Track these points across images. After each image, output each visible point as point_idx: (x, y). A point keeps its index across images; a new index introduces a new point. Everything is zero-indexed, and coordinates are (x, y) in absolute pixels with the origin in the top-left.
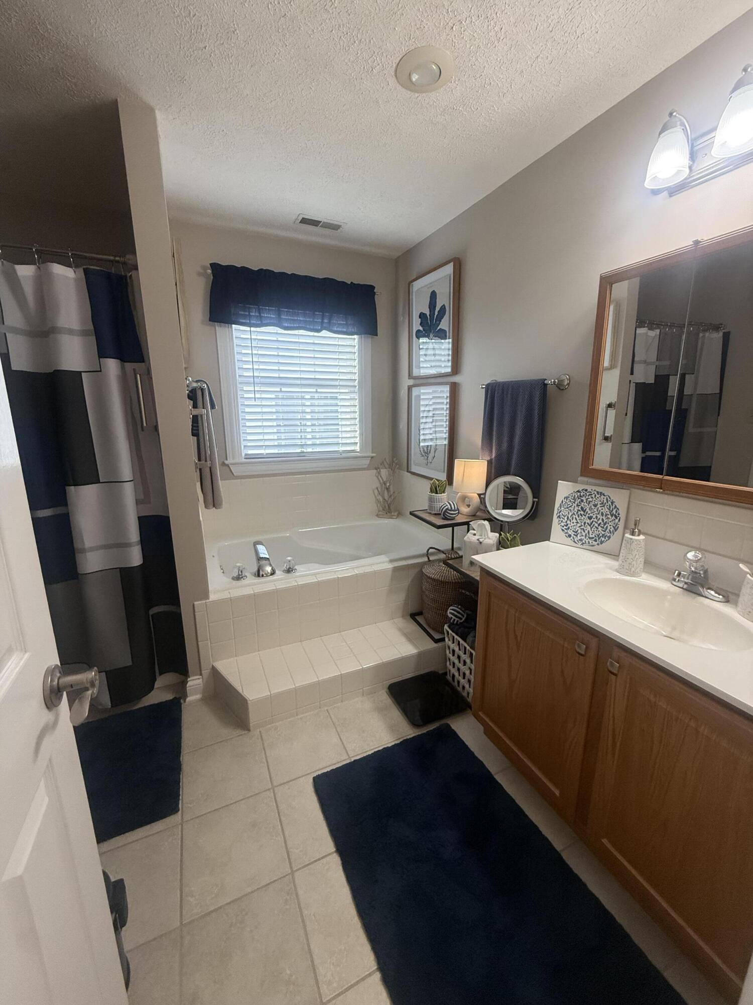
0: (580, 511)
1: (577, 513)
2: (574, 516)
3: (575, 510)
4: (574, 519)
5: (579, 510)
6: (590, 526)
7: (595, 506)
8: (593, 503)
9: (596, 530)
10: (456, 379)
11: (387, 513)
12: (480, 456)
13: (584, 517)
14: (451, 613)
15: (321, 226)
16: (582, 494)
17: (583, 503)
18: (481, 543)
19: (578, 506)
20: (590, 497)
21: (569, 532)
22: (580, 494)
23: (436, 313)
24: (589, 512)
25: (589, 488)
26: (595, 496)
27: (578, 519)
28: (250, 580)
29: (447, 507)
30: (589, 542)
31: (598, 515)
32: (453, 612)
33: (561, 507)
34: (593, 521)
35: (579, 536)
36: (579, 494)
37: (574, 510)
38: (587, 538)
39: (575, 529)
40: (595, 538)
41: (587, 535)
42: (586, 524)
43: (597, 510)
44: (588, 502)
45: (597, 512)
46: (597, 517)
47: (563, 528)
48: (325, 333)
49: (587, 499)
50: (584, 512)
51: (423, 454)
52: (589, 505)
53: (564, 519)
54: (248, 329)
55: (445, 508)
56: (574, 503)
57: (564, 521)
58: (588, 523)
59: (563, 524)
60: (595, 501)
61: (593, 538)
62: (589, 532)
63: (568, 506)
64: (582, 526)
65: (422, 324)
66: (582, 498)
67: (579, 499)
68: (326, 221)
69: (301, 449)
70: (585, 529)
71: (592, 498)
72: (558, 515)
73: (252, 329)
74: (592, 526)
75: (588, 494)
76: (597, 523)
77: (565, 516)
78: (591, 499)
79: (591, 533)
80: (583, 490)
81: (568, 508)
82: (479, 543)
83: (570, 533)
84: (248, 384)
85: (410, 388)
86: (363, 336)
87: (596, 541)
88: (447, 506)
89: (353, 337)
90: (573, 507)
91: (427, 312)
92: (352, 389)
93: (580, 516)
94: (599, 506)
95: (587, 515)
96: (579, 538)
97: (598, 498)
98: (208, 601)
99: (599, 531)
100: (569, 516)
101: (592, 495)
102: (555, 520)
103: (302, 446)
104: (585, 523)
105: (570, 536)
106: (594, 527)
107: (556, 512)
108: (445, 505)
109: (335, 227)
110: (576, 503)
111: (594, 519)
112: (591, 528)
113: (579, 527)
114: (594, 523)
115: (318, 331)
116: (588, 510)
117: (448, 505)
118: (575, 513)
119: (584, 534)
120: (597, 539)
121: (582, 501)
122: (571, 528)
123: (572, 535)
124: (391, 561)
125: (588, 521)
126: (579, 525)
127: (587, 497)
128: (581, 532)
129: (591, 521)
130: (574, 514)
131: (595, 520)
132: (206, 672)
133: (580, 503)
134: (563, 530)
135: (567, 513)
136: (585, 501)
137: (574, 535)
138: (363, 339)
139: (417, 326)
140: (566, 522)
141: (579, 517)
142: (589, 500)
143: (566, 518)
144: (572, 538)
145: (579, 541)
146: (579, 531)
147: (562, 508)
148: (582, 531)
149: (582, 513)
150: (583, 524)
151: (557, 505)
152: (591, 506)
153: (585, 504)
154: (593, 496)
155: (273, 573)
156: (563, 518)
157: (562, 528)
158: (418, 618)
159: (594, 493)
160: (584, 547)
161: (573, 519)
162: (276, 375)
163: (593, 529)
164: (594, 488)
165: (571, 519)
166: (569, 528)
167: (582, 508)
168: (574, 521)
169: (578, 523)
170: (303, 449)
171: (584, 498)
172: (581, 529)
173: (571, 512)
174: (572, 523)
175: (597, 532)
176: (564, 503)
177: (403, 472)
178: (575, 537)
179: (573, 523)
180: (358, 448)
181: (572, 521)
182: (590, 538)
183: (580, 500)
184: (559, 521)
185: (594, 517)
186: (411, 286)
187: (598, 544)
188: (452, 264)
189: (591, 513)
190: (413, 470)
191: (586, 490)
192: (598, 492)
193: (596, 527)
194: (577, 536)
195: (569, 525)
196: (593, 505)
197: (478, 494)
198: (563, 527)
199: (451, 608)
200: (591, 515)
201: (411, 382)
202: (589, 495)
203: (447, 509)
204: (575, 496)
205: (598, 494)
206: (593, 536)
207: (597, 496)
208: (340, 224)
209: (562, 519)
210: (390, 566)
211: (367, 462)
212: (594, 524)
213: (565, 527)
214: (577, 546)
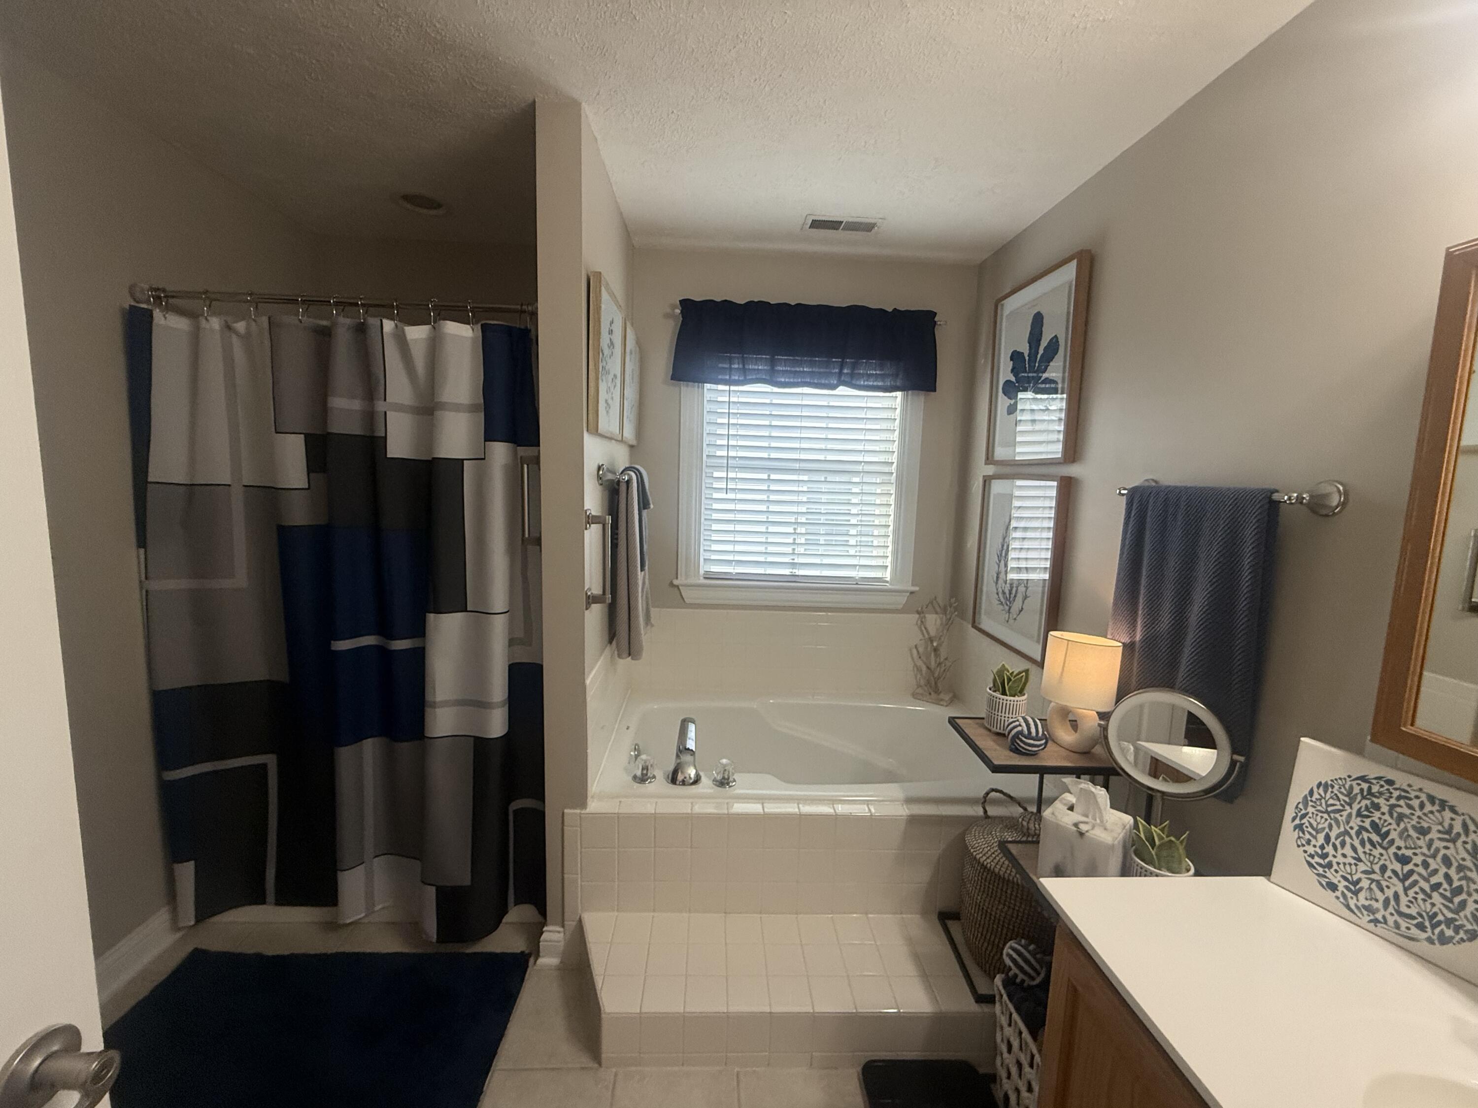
0: (1367, 831)
1: (1358, 833)
2: (1347, 839)
3: (1351, 824)
4: (1348, 846)
5: (1362, 828)
6: (1403, 881)
7: (1423, 832)
8: (1414, 823)
9: (1424, 900)
10: (1073, 470)
11: (930, 694)
12: (1109, 633)
13: (1380, 850)
14: (1009, 955)
15: (843, 229)
16: (1375, 789)
17: (1377, 814)
18: (1081, 834)
19: (1359, 814)
20: (1402, 802)
21: (1328, 874)
22: (1370, 788)
23: (1041, 351)
24: (1399, 842)
25: (1402, 779)
26: (1422, 806)
27: (1360, 850)
28: (659, 785)
29: (1019, 728)
30: (1397, 926)
31: (1430, 861)
32: (1015, 956)
33: (1305, 801)
34: (1411, 872)
35: (1362, 895)
36: (1365, 786)
37: (1348, 823)
38: (1391, 909)
39: (1351, 874)
40: (1420, 920)
41: (1392, 902)
42: (1389, 873)
43: (1429, 846)
44: (1395, 815)
45: (1425, 850)
46: (1426, 865)
47: (1313, 861)
48: (842, 390)
49: (1392, 807)
50: (1383, 839)
51: (1002, 600)
52: (1398, 825)
53: (1315, 838)
54: (726, 388)
55: (1016, 730)
56: (1350, 805)
57: (1313, 842)
58: (1394, 872)
59: (1310, 849)
60: (1419, 817)
61: (1412, 917)
62: (1396, 896)
63: (1330, 809)
64: (1373, 872)
65: (1015, 370)
66: (1376, 800)
67: (1364, 798)
68: (851, 220)
69: (791, 570)
70: (1384, 883)
71: (1410, 807)
72: (1297, 822)
73: (733, 388)
74: (1407, 883)
75: (1396, 794)
76: (1427, 880)
77: (1318, 832)
78: (1407, 811)
79: (1404, 900)
80: (1380, 778)
81: (1327, 812)
82: (1078, 834)
83: (1335, 881)
84: (718, 467)
85: (987, 481)
86: (910, 392)
87: (1421, 927)
88: (1020, 725)
89: (894, 394)
90: (1345, 814)
91: (1025, 349)
92: (886, 478)
93: (1368, 846)
94: (1434, 835)
95: (1393, 850)
96: (1362, 901)
97: (1432, 812)
98: (583, 812)
99: (1433, 905)
100: (1333, 835)
101: (1410, 799)
102: (1288, 833)
103: (793, 565)
104: (1384, 868)
105: (1333, 887)
106: (1416, 889)
107: (1290, 812)
108: (1017, 723)
109: (869, 227)
110: (1356, 807)
111: (1416, 865)
112: (1406, 890)
113: (1364, 872)
114: (1415, 877)
115: (833, 387)
116: (1393, 835)
117: (1024, 724)
118: (1353, 832)
119: (1381, 897)
120: (1427, 924)
121: (1377, 807)
122: (1335, 867)
123: (1341, 887)
124: (909, 801)
125: (1397, 866)
126: (1362, 867)
127: (1393, 801)
128: (1370, 889)
129: (1407, 868)
130: (1346, 833)
131: (1420, 869)
132: (571, 924)
133: (1367, 809)
134: (1310, 865)
135: (1326, 824)
136: (1385, 809)
137: (1346, 887)
138: (909, 397)
139: (1005, 374)
140: (1322, 847)
141: (1363, 844)
142: (1399, 810)
143: (1321, 838)
144: (1338, 894)
145: (1365, 913)
146: (1365, 884)
147: (1310, 810)
148: (1374, 886)
149: (1375, 838)
150: (1377, 868)
151: (1296, 795)
152: (1406, 829)
153: (1387, 817)
154: (1416, 803)
155: (697, 781)
156: (1310, 833)
157: (1309, 859)
158: (954, 926)
159: (1417, 797)
160: (1380, 930)
161: (1343, 844)
162: (765, 455)
163: (1411, 893)
164: (1418, 783)
165: (1338, 843)
166: (1329, 865)
167: (1374, 825)
168: (1348, 850)
169: (1360, 860)
170: (794, 571)
171: (1381, 801)
172: (1373, 880)
173: (1339, 827)
174: (1339, 855)
175: (1429, 907)
176: (1316, 796)
177: (965, 623)
178: (1349, 895)
179: (1344, 856)
180: (888, 575)
181: (1340, 851)
182: (1401, 914)
183: (1368, 802)
184: (1299, 838)
185: (1418, 860)
186: (999, 308)
187: (1430, 941)
188: (1074, 263)
189: (1406, 848)
190: (983, 626)
191: (1390, 782)
192: (1432, 799)
193: (1422, 890)
194: (1356, 893)
195: (1330, 858)
196: (1414, 827)
197: (1097, 713)
198: (1312, 856)
199: (1012, 943)
200: (1409, 853)
201: (990, 470)
202: (1399, 798)
203: (1021, 733)
204: (1351, 787)
205: (1433, 804)
206: (1413, 911)
207: (1428, 807)
208: (873, 221)
209: (1308, 836)
210: (903, 811)
212: (1415, 883)
213: (1317, 859)
214: (1358, 921)
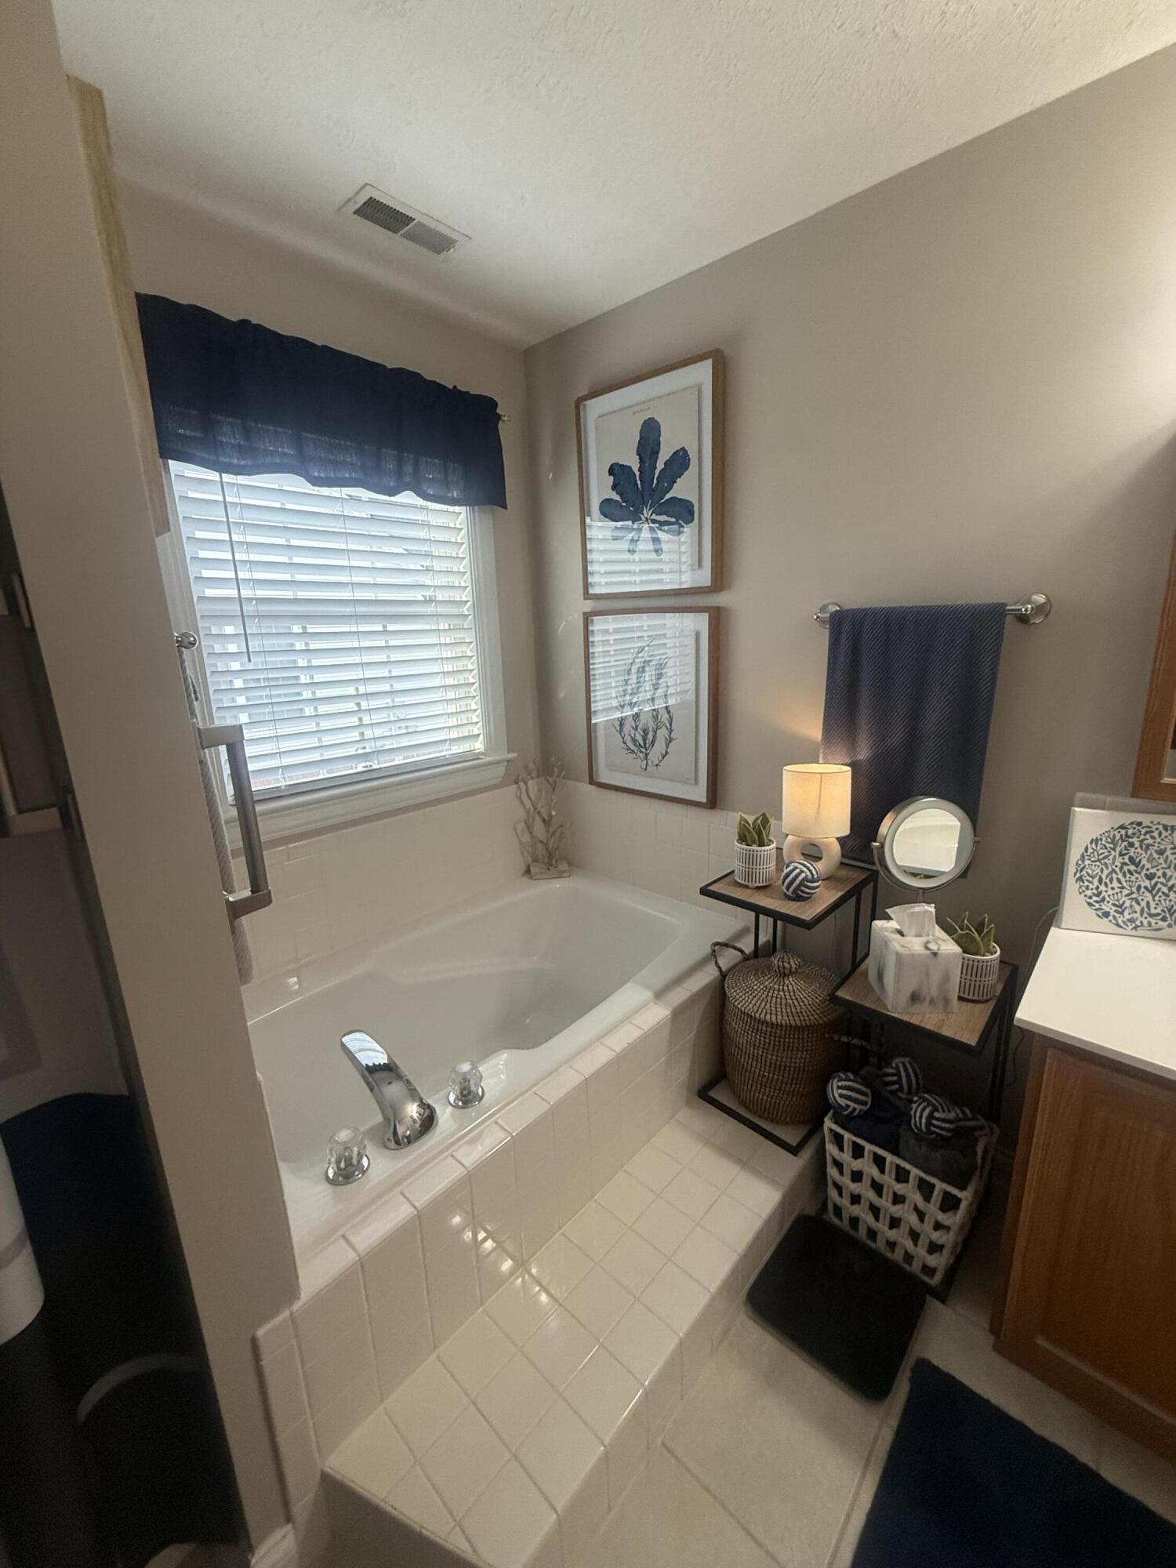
0: (1127, 864)
1: (1121, 868)
2: (1114, 876)
3: (1116, 863)
4: (1115, 880)
5: (1124, 864)
6: (1151, 892)
7: (1161, 852)
8: (1156, 848)
9: (1165, 900)
10: (721, 599)
11: (549, 869)
13: (1136, 875)
14: (841, 1096)
15: (407, 236)
16: (1130, 832)
17: (1132, 850)
19: (1121, 855)
20: (1148, 836)
21: (1103, 907)
22: (1127, 832)
23: (660, 465)
24: (1148, 866)
25: (1146, 819)
26: (1160, 834)
27: (1123, 880)
28: (382, 1167)
29: (803, 875)
30: (1150, 924)
31: (1167, 871)
32: (844, 1092)
33: (1083, 858)
34: (1156, 883)
35: (1126, 913)
36: (1123, 832)
37: (1113, 863)
38: (1145, 915)
39: (1118, 900)
40: (1164, 914)
41: (1146, 910)
42: (1143, 890)
43: (1166, 862)
44: (1144, 847)
45: (1164, 865)
46: (1164, 875)
47: (1091, 901)
48: (407, 497)
49: (1141, 842)
50: (1137, 867)
51: (632, 747)
52: (1146, 853)
53: (1092, 883)
55: (800, 878)
56: (1114, 849)
57: (1091, 886)
58: (1146, 888)
59: (1089, 893)
60: (1159, 843)
61: (1158, 914)
62: (1148, 904)
63: (1100, 857)
64: (1132, 893)
65: (619, 488)
66: (1131, 840)
67: (1123, 841)
68: (426, 221)
70: (1140, 898)
71: (1153, 838)
72: (1078, 875)
73: (227, 478)
74: (1154, 892)
75: (1143, 831)
76: (1165, 885)
77: (1093, 877)
78: (1150, 841)
79: (1153, 905)
80: (1132, 823)
81: (1099, 860)
83: (1107, 909)
84: (227, 618)
85: (587, 618)
86: (476, 508)
87: (1164, 919)
88: (802, 872)
89: (457, 509)
90: (1111, 857)
91: (634, 464)
92: (457, 622)
93: (1128, 875)
94: (1168, 852)
95: (1144, 872)
96: (1127, 916)
97: (1166, 837)
98: (296, 1306)
99: (1170, 901)
100: (1104, 876)
101: (1152, 832)
102: (1071, 886)
103: (365, 756)
104: (1139, 888)
105: (1106, 915)
106: (1160, 894)
107: (1071, 869)
108: (798, 871)
109: (437, 242)
110: (1118, 849)
111: (1159, 877)
112: (1154, 897)
113: (1127, 895)
114: (1159, 886)
115: (392, 492)
116: (1144, 862)
117: (805, 869)
118: (1117, 869)
119: (1138, 908)
120: (1168, 915)
121: (1132, 845)
122: (1107, 899)
123: (1112, 913)
124: (659, 995)
125: (1147, 883)
126: (1125, 892)
127: (1142, 837)
128: (1131, 906)
129: (1153, 882)
130: (1113, 871)
131: (1162, 880)
132: (303, 1500)
133: (1126, 849)
134: (1090, 904)
135: (1099, 870)
136: (1137, 845)
137: (1116, 911)
138: (476, 514)
139: (601, 488)
140: (1097, 888)
141: (1125, 876)
142: (1146, 842)
143: (1096, 882)
144: (1111, 918)
145: (1129, 924)
146: (1128, 903)
147: (1087, 862)
148: (1134, 903)
149: (1132, 868)
150: (1134, 889)
151: (1074, 854)
152: (1151, 855)
153: (1139, 850)
154: (1156, 834)
156: (1088, 881)
157: (1089, 900)
159: (1157, 829)
160: (1140, 932)
161: (1111, 881)
163: (1157, 898)
164: (1157, 818)
165: (1108, 881)
166: (1103, 900)
167: (1131, 859)
168: (1115, 884)
169: (1123, 888)
170: (368, 763)
171: (1135, 840)
172: (1132, 899)
173: (1107, 868)
174: (1109, 889)
175: (1168, 902)
176: (1090, 850)
177: (580, 784)
178: (1117, 915)
179: (1113, 889)
180: (479, 746)
181: (1110, 886)
182: (1151, 915)
183: (1126, 843)
184: (1081, 887)
185: (1159, 874)
186: (581, 408)
187: (1170, 926)
188: (710, 361)
189: (1152, 868)
190: (602, 780)
191: (1139, 824)
192: (1165, 827)
193: (1163, 893)
194: (1122, 913)
195: (1104, 894)
196: (1156, 851)
197: (837, 839)
198: (1090, 898)
199: (835, 1083)
200: (1153, 871)
201: (589, 606)
202: (1145, 834)
203: (806, 879)
204: (1114, 835)
205: (1166, 830)
206: (1159, 910)
207: (1164, 834)
208: (455, 236)
209: (1086, 883)
210: (663, 1010)
211: (500, 771)
212: (1160, 889)
213: (1095, 898)
214: (1124, 932)
